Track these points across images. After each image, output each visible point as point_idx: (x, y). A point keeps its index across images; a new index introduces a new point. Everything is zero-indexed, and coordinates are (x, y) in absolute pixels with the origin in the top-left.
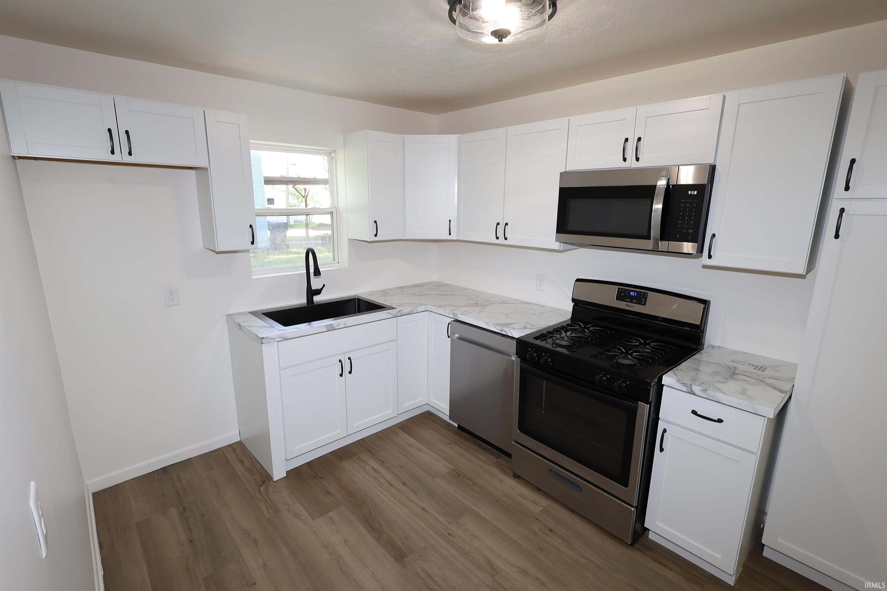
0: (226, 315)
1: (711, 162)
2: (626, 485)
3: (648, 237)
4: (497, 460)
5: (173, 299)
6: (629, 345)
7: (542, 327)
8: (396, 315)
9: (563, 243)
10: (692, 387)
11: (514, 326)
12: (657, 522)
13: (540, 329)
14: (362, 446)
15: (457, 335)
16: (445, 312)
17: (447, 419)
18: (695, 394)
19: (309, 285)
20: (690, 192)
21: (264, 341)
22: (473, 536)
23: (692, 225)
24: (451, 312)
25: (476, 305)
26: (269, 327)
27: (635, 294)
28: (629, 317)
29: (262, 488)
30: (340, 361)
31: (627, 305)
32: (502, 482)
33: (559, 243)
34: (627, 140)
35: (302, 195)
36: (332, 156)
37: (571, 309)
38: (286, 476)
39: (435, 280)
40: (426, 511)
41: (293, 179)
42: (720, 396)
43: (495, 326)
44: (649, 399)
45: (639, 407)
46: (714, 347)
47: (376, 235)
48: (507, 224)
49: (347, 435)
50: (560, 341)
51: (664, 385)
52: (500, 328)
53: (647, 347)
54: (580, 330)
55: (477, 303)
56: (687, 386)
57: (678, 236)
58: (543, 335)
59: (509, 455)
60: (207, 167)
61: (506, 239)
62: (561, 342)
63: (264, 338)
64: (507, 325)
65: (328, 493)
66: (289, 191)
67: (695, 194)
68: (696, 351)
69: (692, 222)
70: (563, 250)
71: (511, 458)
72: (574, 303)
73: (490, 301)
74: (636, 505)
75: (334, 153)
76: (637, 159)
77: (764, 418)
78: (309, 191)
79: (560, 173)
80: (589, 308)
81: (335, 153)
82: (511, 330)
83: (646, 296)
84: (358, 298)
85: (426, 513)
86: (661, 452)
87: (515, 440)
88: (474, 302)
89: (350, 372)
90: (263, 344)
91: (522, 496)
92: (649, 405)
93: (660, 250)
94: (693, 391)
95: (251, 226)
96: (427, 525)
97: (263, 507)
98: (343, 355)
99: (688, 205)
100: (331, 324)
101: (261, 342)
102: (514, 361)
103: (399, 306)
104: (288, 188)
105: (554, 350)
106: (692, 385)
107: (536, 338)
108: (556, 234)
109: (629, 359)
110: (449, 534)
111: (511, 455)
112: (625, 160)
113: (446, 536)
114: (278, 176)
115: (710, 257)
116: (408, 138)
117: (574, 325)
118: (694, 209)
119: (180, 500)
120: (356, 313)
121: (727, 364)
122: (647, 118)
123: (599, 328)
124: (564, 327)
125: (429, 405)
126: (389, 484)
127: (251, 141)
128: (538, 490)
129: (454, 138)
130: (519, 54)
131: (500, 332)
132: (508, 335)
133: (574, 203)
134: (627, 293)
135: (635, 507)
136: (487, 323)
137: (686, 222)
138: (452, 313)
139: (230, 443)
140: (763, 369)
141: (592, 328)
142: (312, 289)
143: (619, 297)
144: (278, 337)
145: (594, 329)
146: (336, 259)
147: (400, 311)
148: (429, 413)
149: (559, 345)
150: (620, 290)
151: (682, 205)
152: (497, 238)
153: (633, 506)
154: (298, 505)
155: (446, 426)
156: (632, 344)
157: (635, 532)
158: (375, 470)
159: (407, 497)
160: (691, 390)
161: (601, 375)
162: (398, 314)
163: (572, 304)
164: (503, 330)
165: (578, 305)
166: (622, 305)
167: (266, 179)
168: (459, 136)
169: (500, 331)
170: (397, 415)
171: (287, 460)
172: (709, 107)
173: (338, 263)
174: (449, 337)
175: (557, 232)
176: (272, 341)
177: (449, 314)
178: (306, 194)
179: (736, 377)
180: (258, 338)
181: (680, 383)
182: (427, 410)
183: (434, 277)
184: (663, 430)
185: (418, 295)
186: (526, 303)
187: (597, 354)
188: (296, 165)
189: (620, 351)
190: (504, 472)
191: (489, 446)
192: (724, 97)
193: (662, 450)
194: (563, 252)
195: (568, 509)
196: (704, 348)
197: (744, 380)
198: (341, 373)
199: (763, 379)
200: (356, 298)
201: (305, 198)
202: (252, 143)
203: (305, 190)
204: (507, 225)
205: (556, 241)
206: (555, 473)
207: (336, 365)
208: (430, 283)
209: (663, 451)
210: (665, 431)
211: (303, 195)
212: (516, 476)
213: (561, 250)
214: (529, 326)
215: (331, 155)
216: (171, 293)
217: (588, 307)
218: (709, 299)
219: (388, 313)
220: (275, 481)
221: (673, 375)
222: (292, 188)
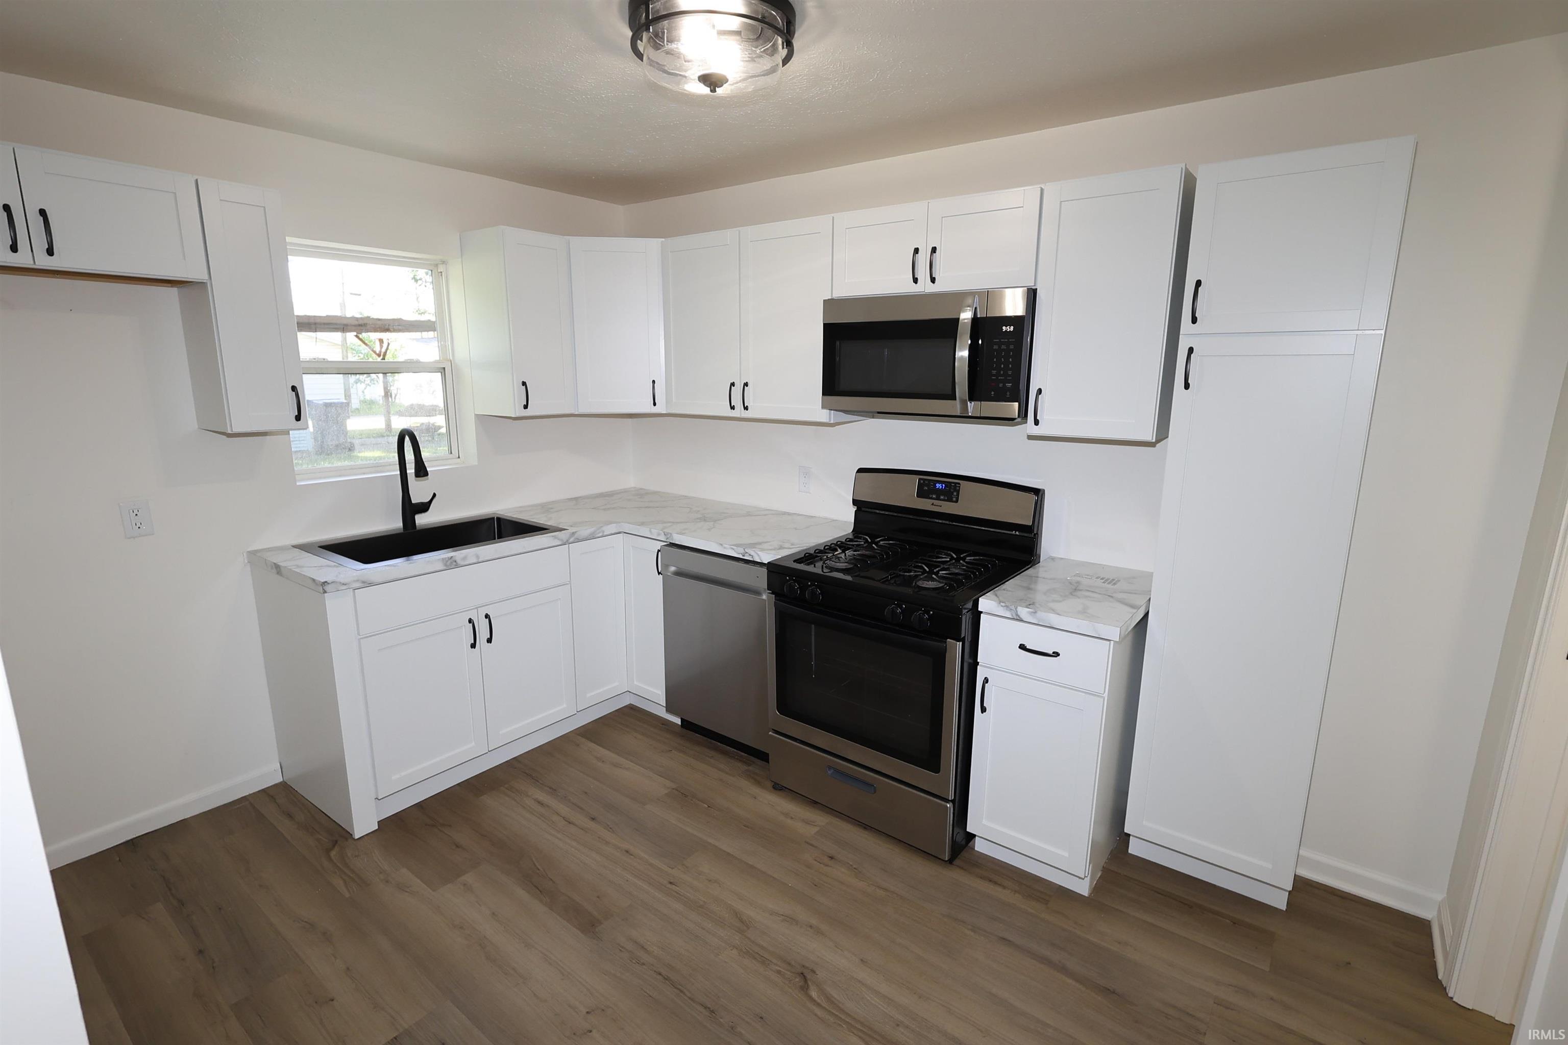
0: (248, 552)
1: (1031, 284)
2: (937, 770)
3: (952, 397)
4: (747, 768)
5: (141, 524)
6: (936, 562)
7: (807, 545)
8: (567, 541)
9: (834, 410)
10: (1017, 610)
11: (765, 546)
12: (984, 821)
13: (805, 548)
14: (516, 768)
15: (673, 569)
16: (650, 531)
17: (662, 713)
18: (1021, 620)
19: (406, 494)
20: (1004, 328)
21: (327, 588)
22: (710, 881)
23: (1009, 376)
24: (661, 532)
25: (704, 519)
26: (335, 566)
27: (942, 486)
28: (936, 522)
29: (333, 854)
30: (470, 621)
31: (933, 504)
32: (755, 798)
33: (828, 411)
34: (916, 251)
35: (375, 352)
36: (439, 271)
37: (852, 518)
38: (377, 828)
39: (633, 485)
40: (632, 855)
41: (357, 321)
42: (1054, 619)
43: (733, 547)
44: (961, 634)
45: (948, 646)
46: (1055, 558)
47: (526, 407)
48: (746, 384)
49: (487, 751)
50: (833, 563)
51: (981, 612)
52: (741, 550)
53: (961, 563)
54: (865, 545)
55: (705, 517)
56: (1011, 610)
57: (993, 393)
58: (809, 557)
59: (763, 757)
60: (205, 281)
61: (746, 408)
62: (836, 564)
63: (328, 583)
64: (753, 545)
65: (457, 846)
66: (348, 345)
67: (1011, 330)
68: (1028, 565)
69: (1010, 372)
70: (834, 422)
71: (769, 763)
72: (856, 507)
73: (727, 513)
74: (953, 798)
75: (444, 265)
76: (933, 280)
77: (1108, 642)
78: (389, 344)
79: (824, 300)
80: (879, 513)
81: (446, 264)
82: (759, 552)
83: (958, 488)
84: (498, 516)
85: (632, 857)
86: (982, 713)
87: (773, 729)
88: (699, 516)
89: (489, 641)
90: (326, 594)
91: (786, 815)
92: (961, 643)
93: (970, 414)
94: (1019, 617)
95: (294, 388)
96: (633, 874)
97: (338, 883)
98: (476, 610)
99: (1003, 347)
100: (452, 557)
101: (323, 589)
102: (766, 600)
103: (571, 526)
104: (345, 339)
105: (825, 575)
106: (1017, 607)
107: (798, 561)
108: (822, 397)
109: (933, 580)
110: (671, 883)
111: (768, 754)
112: (915, 281)
113: (665, 887)
114: (324, 314)
115: (1037, 422)
116: (576, 242)
117: (856, 540)
118: (1011, 353)
119: (170, 890)
120: (495, 539)
121: (1068, 578)
122: (943, 218)
123: (894, 542)
124: (842, 543)
125: (632, 693)
126: (566, 821)
127: (288, 239)
128: (814, 803)
129: (655, 244)
130: (749, 112)
131: (741, 557)
132: (755, 560)
133: (846, 348)
134: (932, 485)
135: (951, 801)
136: (721, 545)
137: (1002, 373)
138: (663, 533)
139: (263, 788)
140: (1113, 582)
141: (883, 542)
142: (413, 502)
143: (921, 494)
144: (354, 581)
145: (886, 544)
146: (455, 451)
147: (573, 534)
148: (632, 708)
149: (833, 569)
150: (922, 482)
151: (996, 347)
152: (733, 408)
153: (949, 800)
154: (404, 871)
155: (661, 726)
156: (939, 560)
157: (954, 842)
158: (540, 803)
159: (599, 838)
160: (1017, 615)
161: (893, 606)
162: (570, 537)
163: (853, 510)
164: (747, 553)
165: (863, 509)
166: (925, 504)
167: (301, 321)
168: (662, 241)
169: (741, 555)
170: (576, 712)
171: (379, 798)
172: (1023, 204)
173: (459, 457)
174: (659, 573)
175: (824, 394)
176: (345, 587)
177: (659, 535)
178: (383, 350)
179: (1079, 593)
180: (317, 584)
181: (1002, 606)
182: (629, 703)
183: (631, 481)
184: (984, 679)
185: (604, 510)
186: (785, 513)
187: (888, 577)
188: (360, 295)
189: (921, 570)
190: (758, 783)
191: (733, 749)
192: (1042, 190)
193: (983, 710)
194: (834, 426)
195: (859, 825)
196: (1041, 561)
197: (1086, 597)
198: (473, 642)
199: (1112, 594)
200: (494, 518)
201: (381, 357)
202: (291, 244)
203: (381, 341)
204: (747, 386)
205: (822, 408)
206: (837, 771)
207: (464, 630)
208: (625, 491)
209: (985, 712)
210: (986, 680)
211: (378, 352)
212: (778, 788)
213: (832, 422)
214: (787, 545)
215: (437, 269)
216: (136, 512)
217: (878, 511)
218: (1043, 488)
219: (553, 536)
220: (358, 839)
221: (994, 597)
222: (355, 337)
